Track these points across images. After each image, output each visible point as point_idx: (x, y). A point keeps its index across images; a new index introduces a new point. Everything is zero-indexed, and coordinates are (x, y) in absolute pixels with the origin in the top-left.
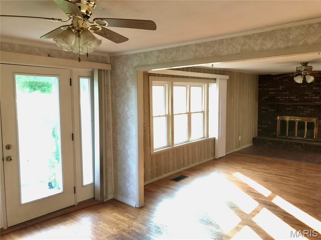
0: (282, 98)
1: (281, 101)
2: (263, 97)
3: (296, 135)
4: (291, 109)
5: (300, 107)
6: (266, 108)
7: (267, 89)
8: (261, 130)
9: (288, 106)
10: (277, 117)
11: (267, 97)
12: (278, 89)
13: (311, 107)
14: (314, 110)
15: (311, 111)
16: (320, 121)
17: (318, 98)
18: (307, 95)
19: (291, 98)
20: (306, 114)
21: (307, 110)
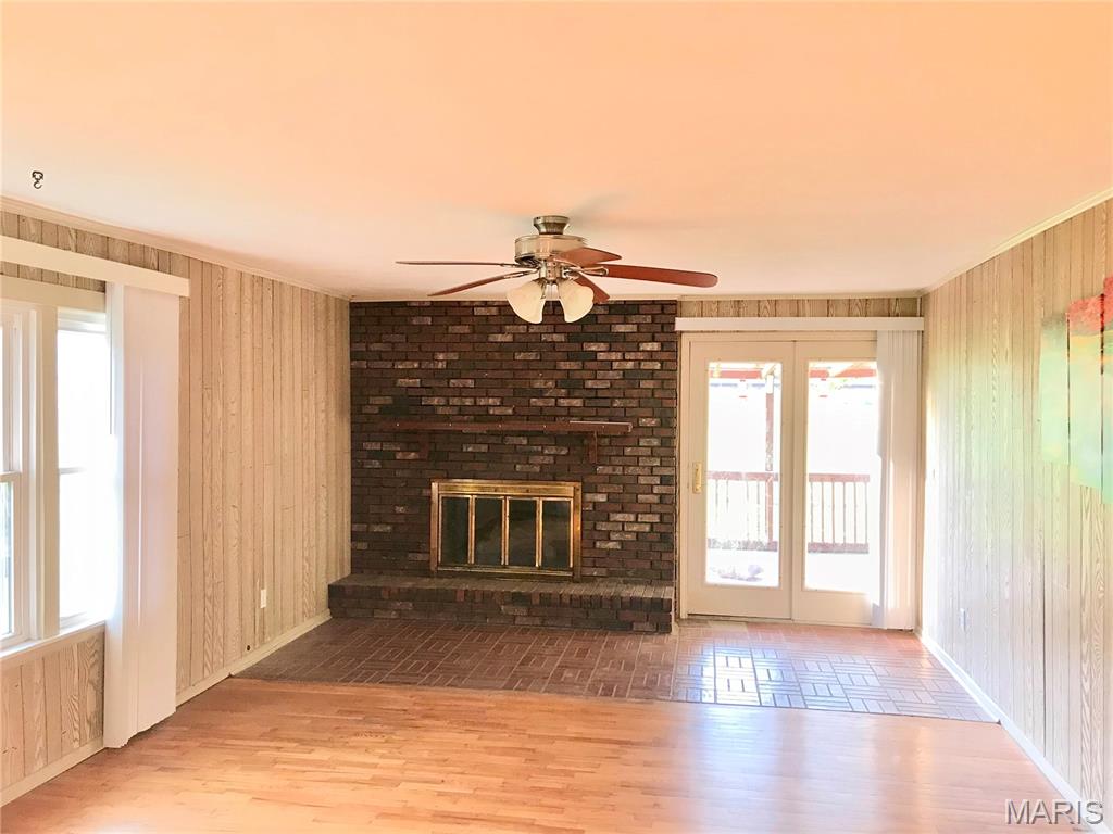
0: (447, 405)
1: (446, 418)
2: (371, 400)
3: (505, 559)
4: (484, 448)
5: (515, 440)
6: (386, 447)
7: (389, 365)
8: (363, 546)
9: (474, 438)
10: (430, 487)
11: (389, 400)
12: (431, 366)
13: (557, 439)
14: (564, 452)
15: (555, 456)
16: (589, 497)
17: (577, 402)
18: (540, 393)
19: (482, 402)
20: (537, 469)
21: (542, 453)
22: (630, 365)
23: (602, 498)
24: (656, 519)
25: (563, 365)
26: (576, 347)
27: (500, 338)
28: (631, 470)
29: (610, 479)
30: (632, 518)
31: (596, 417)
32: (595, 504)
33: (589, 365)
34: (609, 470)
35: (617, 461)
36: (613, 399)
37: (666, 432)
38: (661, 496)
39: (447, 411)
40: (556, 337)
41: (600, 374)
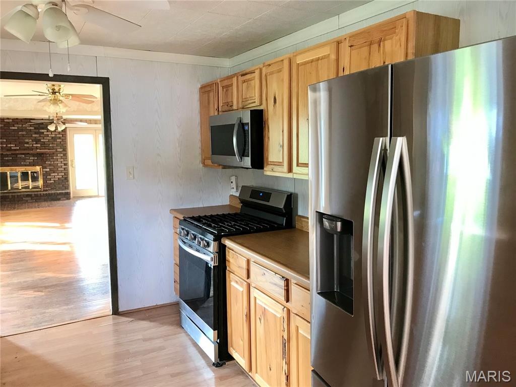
3: (20, 187)
4: (11, 158)
5: (20, 156)
9: (8, 156)
13: (34, 155)
14: (36, 158)
15: (33, 160)
16: (44, 170)
17: (39, 145)
18: (27, 143)
19: (9, 146)
20: (28, 163)
21: (29, 159)
22: (54, 136)
23: (48, 170)
24: (64, 174)
25: (34, 135)
26: (37, 130)
27: (13, 128)
28: (56, 162)
29: (50, 165)
30: (57, 174)
31: (45, 149)
32: (46, 171)
33: (41, 135)
34: (49, 163)
35: (52, 160)
36: (49, 144)
37: (65, 152)
38: (64, 168)
40: (31, 128)
41: (45, 138)
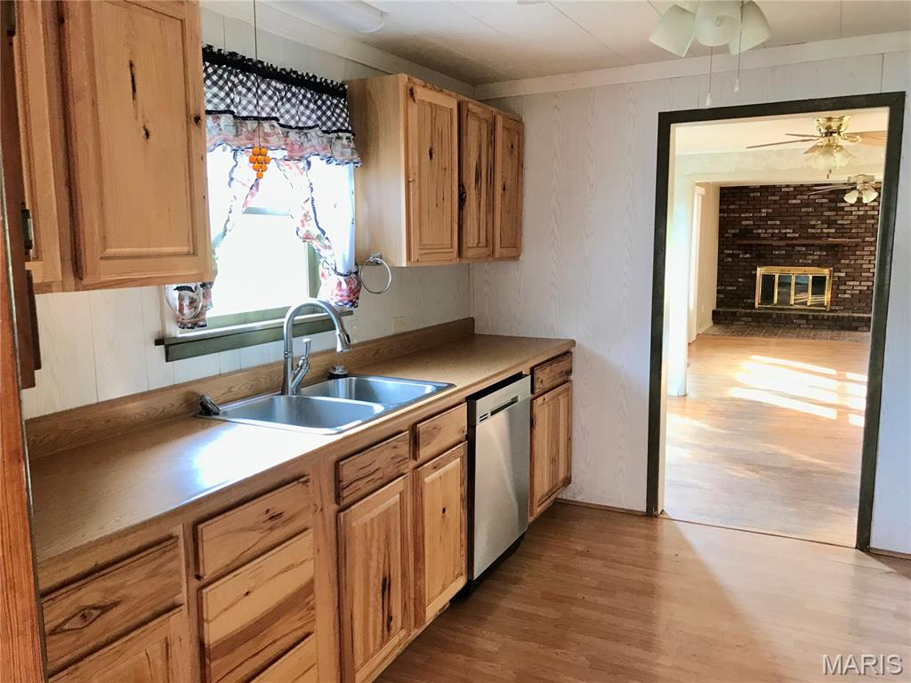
0: (766, 233)
1: (765, 239)
2: (729, 231)
3: (792, 302)
5: (799, 248)
6: (735, 252)
7: (738, 215)
8: (722, 296)
9: (779, 248)
10: (756, 270)
11: (737, 231)
12: (759, 215)
13: (821, 248)
14: (825, 254)
15: (820, 256)
16: (836, 274)
18: (813, 227)
19: (784, 231)
20: (810, 262)
21: (812, 255)
22: (861, 213)
23: (843, 275)
25: (826, 213)
26: (833, 205)
27: (794, 202)
28: (859, 262)
29: (848, 266)
30: (858, 283)
31: (843, 237)
32: (839, 277)
33: (840, 213)
34: (847, 262)
35: (852, 257)
36: (851, 229)
39: (766, 235)
40: (823, 200)
41: (845, 217)
